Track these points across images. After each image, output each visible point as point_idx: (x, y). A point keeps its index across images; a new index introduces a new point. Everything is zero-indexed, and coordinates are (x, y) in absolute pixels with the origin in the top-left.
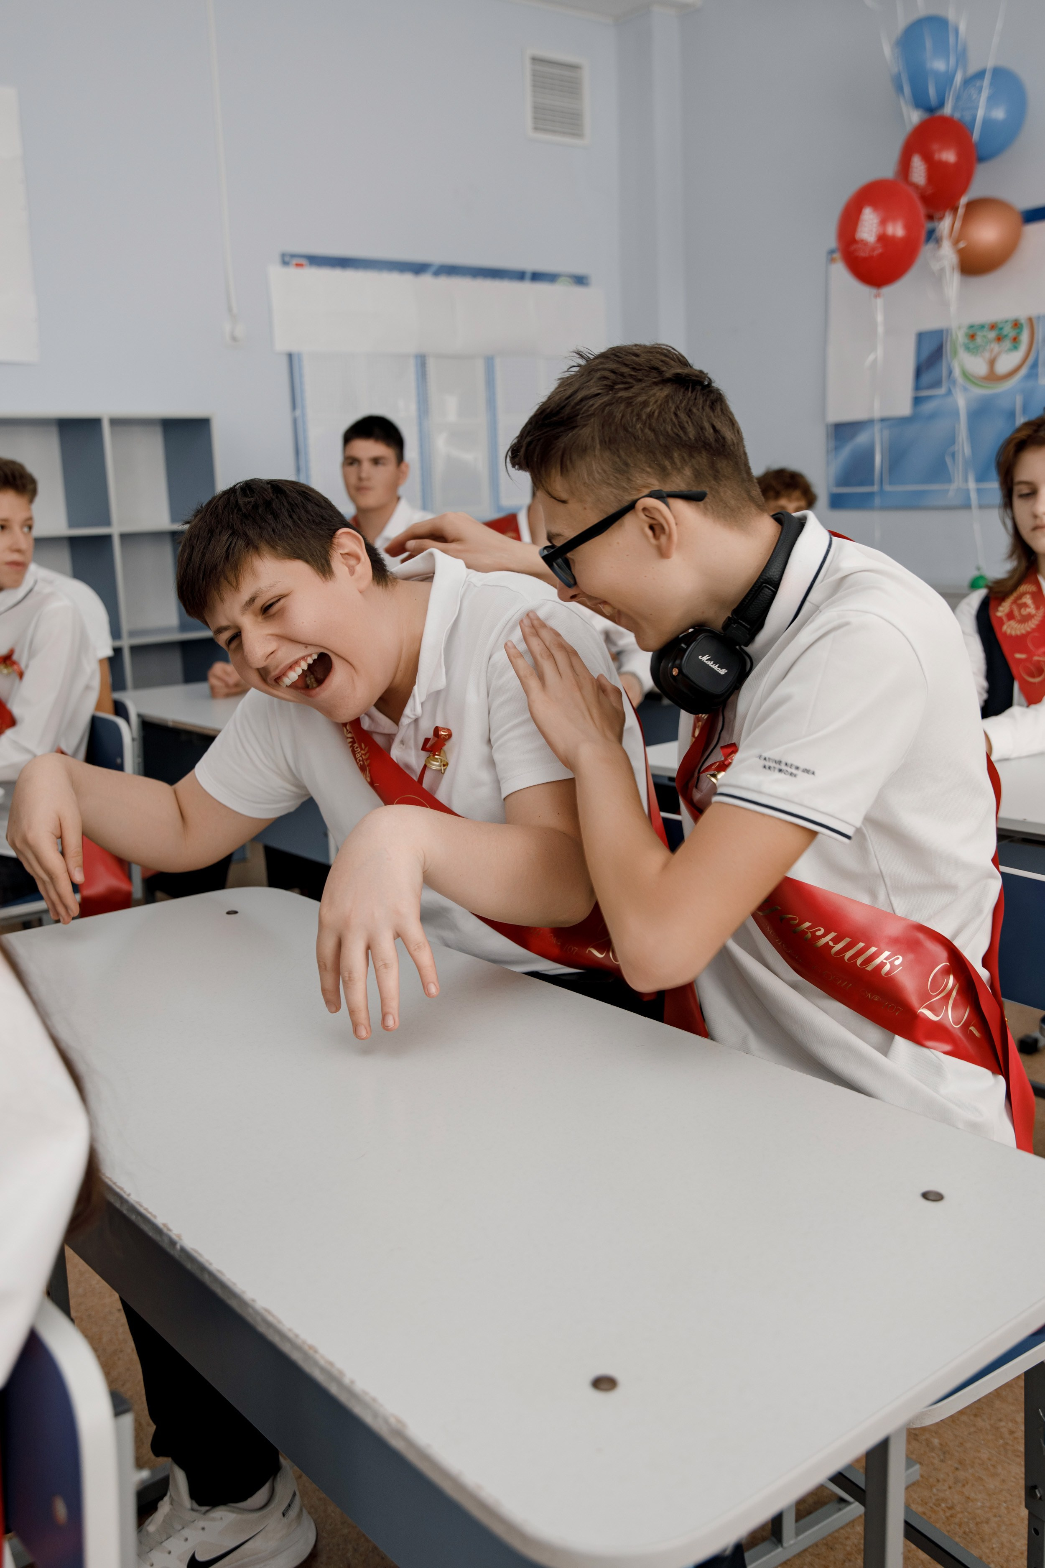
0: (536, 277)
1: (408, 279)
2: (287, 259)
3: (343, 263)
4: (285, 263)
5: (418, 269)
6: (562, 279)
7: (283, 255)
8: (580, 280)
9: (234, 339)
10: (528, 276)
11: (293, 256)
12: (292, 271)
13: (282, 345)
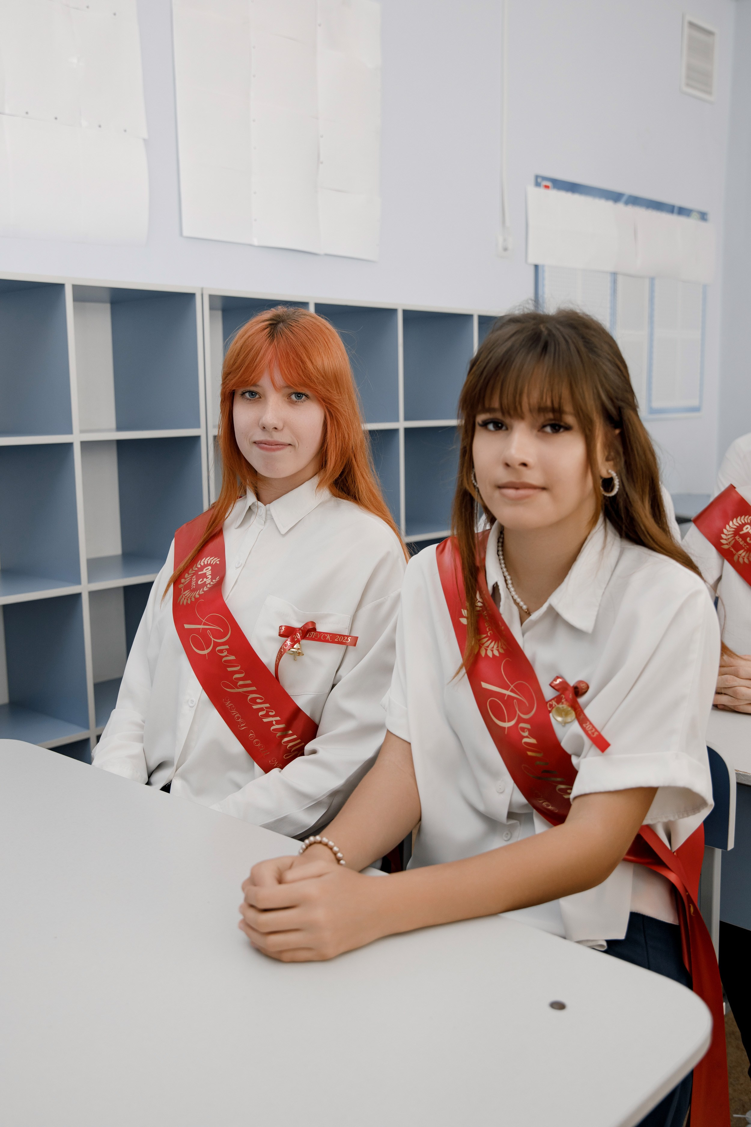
0: (682, 211)
1: (609, 205)
2: (539, 180)
3: (572, 188)
4: (537, 184)
5: (615, 197)
6: (695, 215)
7: (537, 177)
8: (703, 216)
9: (505, 249)
10: (676, 210)
11: (545, 178)
12: (542, 190)
13: (533, 260)
